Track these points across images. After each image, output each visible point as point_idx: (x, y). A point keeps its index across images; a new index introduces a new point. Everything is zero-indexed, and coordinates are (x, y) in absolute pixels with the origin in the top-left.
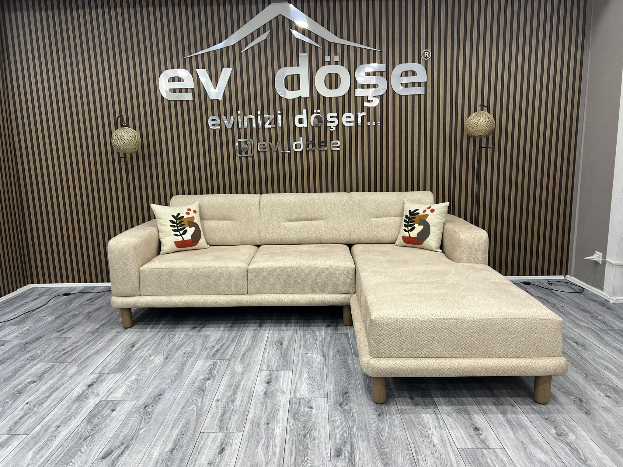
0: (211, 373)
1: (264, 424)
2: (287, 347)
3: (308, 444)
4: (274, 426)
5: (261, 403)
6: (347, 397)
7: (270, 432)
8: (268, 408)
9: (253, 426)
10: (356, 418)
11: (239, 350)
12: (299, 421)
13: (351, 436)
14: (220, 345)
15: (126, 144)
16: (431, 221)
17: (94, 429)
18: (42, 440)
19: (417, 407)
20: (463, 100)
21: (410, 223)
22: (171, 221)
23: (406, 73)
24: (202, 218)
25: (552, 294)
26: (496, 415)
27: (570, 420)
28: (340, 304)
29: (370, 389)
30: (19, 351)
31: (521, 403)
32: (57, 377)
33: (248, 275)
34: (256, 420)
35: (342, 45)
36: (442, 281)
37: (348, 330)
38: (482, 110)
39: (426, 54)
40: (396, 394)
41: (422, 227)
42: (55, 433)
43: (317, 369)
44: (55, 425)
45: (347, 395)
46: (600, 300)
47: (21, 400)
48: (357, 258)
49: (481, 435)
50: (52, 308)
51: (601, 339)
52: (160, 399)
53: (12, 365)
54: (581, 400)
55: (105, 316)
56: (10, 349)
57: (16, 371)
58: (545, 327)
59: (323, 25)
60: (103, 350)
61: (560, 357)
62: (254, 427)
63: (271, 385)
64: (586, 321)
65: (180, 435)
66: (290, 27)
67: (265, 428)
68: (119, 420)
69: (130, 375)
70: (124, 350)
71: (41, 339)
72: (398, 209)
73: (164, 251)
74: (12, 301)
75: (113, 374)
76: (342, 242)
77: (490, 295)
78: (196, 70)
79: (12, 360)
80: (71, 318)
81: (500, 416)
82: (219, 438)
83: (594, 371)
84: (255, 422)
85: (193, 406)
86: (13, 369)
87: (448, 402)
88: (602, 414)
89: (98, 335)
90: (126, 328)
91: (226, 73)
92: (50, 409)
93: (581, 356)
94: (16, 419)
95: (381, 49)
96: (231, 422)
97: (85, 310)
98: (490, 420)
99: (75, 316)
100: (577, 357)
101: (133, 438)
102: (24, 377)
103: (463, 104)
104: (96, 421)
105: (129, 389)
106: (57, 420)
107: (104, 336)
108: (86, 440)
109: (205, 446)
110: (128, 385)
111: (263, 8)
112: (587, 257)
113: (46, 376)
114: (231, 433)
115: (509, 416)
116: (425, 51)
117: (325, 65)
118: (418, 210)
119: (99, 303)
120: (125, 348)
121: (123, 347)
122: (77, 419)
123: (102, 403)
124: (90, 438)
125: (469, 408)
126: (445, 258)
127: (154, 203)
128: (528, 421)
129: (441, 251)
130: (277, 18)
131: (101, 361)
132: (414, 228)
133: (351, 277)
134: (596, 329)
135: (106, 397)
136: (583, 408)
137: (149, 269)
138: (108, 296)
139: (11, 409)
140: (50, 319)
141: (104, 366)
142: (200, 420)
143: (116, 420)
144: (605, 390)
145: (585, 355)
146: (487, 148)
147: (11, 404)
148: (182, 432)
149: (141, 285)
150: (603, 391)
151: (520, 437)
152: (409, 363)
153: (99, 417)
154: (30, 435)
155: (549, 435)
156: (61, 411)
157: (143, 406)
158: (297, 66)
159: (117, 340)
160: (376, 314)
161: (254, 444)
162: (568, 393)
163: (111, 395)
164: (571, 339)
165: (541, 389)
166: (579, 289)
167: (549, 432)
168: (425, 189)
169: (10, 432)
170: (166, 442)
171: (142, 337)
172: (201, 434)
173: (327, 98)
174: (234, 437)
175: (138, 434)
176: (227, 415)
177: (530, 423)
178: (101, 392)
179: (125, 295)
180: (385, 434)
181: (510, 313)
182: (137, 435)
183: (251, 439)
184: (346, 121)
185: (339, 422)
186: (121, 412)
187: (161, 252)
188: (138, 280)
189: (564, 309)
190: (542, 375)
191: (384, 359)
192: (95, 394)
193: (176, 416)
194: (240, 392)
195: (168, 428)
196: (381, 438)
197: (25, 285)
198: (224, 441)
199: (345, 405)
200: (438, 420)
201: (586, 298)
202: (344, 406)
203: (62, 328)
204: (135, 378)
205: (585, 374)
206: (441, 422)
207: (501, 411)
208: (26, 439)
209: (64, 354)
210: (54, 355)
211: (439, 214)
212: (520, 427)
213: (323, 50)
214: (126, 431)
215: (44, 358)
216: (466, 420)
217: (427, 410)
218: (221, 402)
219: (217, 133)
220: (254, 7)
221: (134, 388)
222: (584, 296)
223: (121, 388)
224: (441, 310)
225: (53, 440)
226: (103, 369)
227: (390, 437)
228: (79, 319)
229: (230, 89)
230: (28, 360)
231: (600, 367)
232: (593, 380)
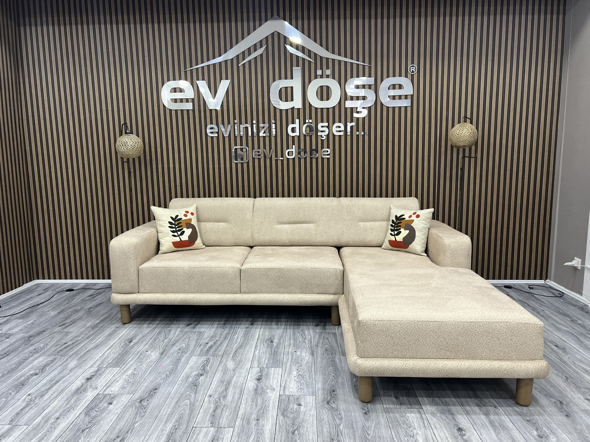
0: (204, 369)
1: (254, 420)
2: (278, 345)
3: (296, 441)
4: (264, 422)
5: (252, 399)
6: (335, 395)
7: (259, 428)
8: (258, 404)
9: (244, 421)
10: (343, 416)
11: (232, 346)
12: (288, 417)
13: (338, 434)
14: (213, 342)
15: (130, 150)
16: (416, 226)
17: (92, 421)
18: (42, 431)
19: (402, 406)
20: (447, 112)
21: (396, 227)
22: (170, 223)
23: (394, 87)
24: (199, 220)
25: (533, 298)
26: (479, 416)
27: (551, 422)
28: (328, 305)
29: (357, 388)
30: (23, 343)
31: (504, 405)
32: (58, 370)
33: (242, 275)
34: (246, 416)
35: (333, 60)
36: (427, 284)
37: (336, 330)
38: (465, 121)
39: (413, 68)
40: (382, 392)
41: (408, 232)
42: (54, 425)
43: (305, 368)
44: (54, 417)
45: (335, 393)
46: (579, 305)
47: (24, 391)
48: (345, 260)
49: (464, 435)
50: (55, 303)
51: (581, 343)
52: (155, 393)
53: (16, 357)
54: (561, 402)
55: (105, 312)
56: (15, 342)
57: (20, 363)
58: (527, 331)
59: (315, 41)
60: (102, 345)
61: (541, 361)
62: (244, 423)
63: (262, 382)
64: (566, 325)
65: (174, 429)
66: (285, 43)
67: (255, 424)
68: (115, 413)
69: (127, 369)
70: (122, 345)
71: (45, 333)
72: (385, 214)
73: (162, 251)
74: (18, 296)
75: (111, 368)
76: (331, 245)
77: (473, 298)
78: (197, 81)
79: (17, 353)
80: (73, 313)
81: (483, 417)
82: (211, 433)
83: (575, 374)
84: (245, 418)
85: (187, 401)
86: (17, 361)
87: (432, 402)
88: (582, 417)
89: (97, 330)
90: (125, 324)
91: (224, 85)
92: (50, 402)
93: (561, 360)
94: (18, 410)
95: (370, 64)
96: (222, 417)
97: (87, 306)
98: (473, 421)
99: (77, 311)
100: (558, 360)
101: (128, 431)
102: (26, 370)
103: (447, 116)
104: (93, 414)
105: (125, 383)
106: (56, 412)
107: (104, 331)
108: (83, 433)
109: (197, 440)
110: (125, 379)
111: (260, 25)
112: (567, 263)
113: (47, 369)
114: (223, 428)
115: (492, 417)
116: (412, 66)
117: (317, 78)
118: (404, 215)
119: (100, 299)
120: (123, 343)
121: (122, 342)
122: (76, 411)
123: (100, 396)
124: (87, 430)
125: (453, 408)
126: (430, 262)
127: (154, 205)
128: (511, 423)
129: (426, 255)
130: (273, 34)
131: (100, 355)
132: (401, 232)
133: (340, 278)
134: (576, 333)
135: (103, 390)
136: (564, 411)
137: (148, 267)
138: (108, 292)
139: (14, 400)
140: (53, 313)
141: (103, 361)
142: (192, 415)
143: (113, 413)
144: (585, 393)
145: (566, 358)
146: (470, 157)
147: (14, 395)
148: (175, 426)
149: (140, 283)
150: (583, 394)
151: (503, 438)
152: (395, 364)
153: (97, 410)
154: (31, 426)
155: (530, 436)
156: (60, 403)
157: (139, 400)
158: (291, 79)
159: (116, 335)
160: (363, 316)
161: (244, 439)
162: (548, 395)
163: (109, 388)
164: (551, 342)
165: (523, 392)
166: (559, 294)
167: (530, 434)
168: (410, 196)
169: (12, 422)
170: (160, 436)
171: (139, 333)
172: (194, 429)
173: (318, 109)
174: (225, 433)
175: (133, 428)
176: (219, 411)
177: (512, 425)
178: (100, 385)
179: (125, 292)
180: (371, 433)
181: (493, 317)
182: (132, 428)
183: (241, 434)
184: (336, 131)
185: (326, 420)
186: (117, 405)
187: (160, 252)
188: (137, 278)
189: (545, 312)
190: (523, 378)
191: (370, 359)
192: (93, 387)
193: (170, 410)
194: (232, 388)
195: (162, 422)
196: (367, 436)
197: (31, 281)
198: (215, 436)
199: (333, 403)
200: (423, 419)
201: (566, 303)
202: (331, 404)
203: (64, 322)
204: (132, 372)
205: (565, 376)
206: (426, 422)
207: (484, 412)
208: (27, 430)
209: (65, 348)
210: (56, 348)
211: (424, 220)
212: (502, 429)
213: (316, 64)
214: (122, 424)
215: (46, 351)
216: (450, 421)
217: (412, 410)
218: (213, 397)
219: (215, 140)
220: (251, 24)
221: (130, 382)
222: (564, 300)
223: (118, 381)
224: (426, 313)
225: (53, 432)
226: (102, 363)
227: (376, 436)
228: (80, 314)
229: (228, 99)
230: (31, 353)
231: (580, 371)
232: (573, 383)
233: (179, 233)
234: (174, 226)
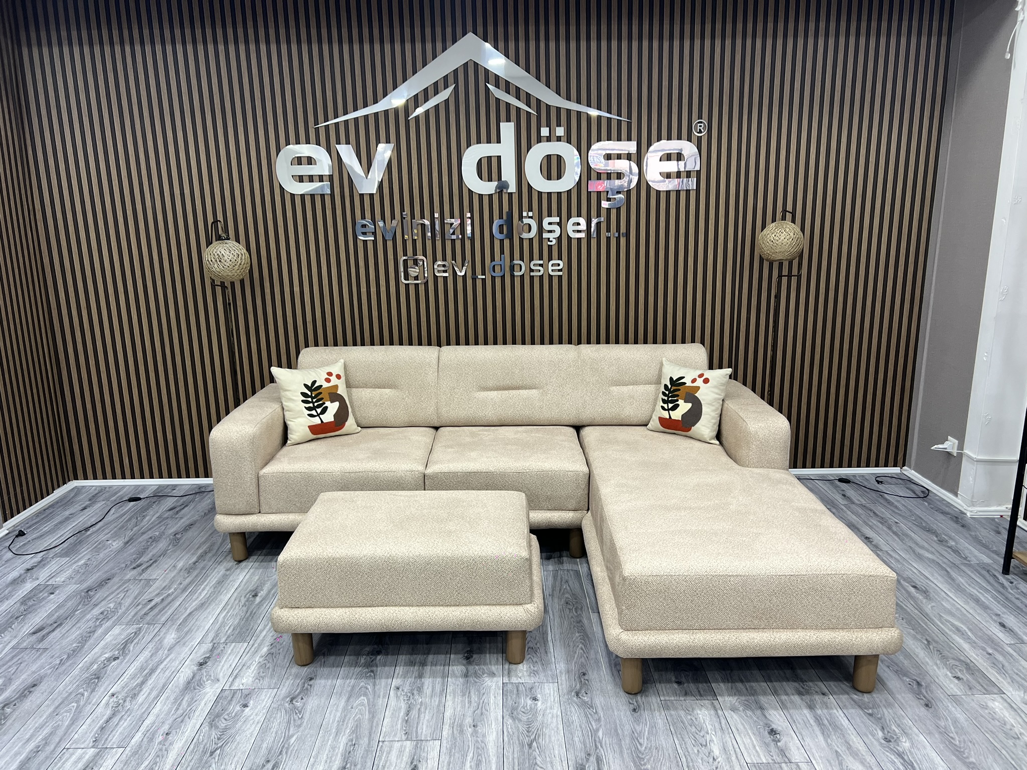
0: (381, 642)
1: (470, 727)
3: (536, 758)
4: (484, 730)
5: (462, 691)
6: (586, 682)
7: (479, 739)
8: (472, 700)
9: (455, 730)
10: (602, 716)
12: (520, 720)
13: (596, 745)
15: (228, 268)
16: (703, 397)
17: (222, 736)
18: (148, 756)
19: (688, 698)
20: (755, 200)
21: (671, 397)
22: (303, 394)
23: (668, 157)
24: (349, 385)
25: (882, 501)
26: (800, 711)
27: (903, 716)
28: (564, 527)
29: (618, 668)
30: (80, 603)
31: (836, 689)
32: (149, 650)
33: (427, 483)
34: (457, 719)
35: (569, 111)
37: (582, 568)
38: (784, 218)
39: (700, 126)
40: (656, 676)
41: (689, 405)
42: (165, 745)
43: (537, 635)
44: (161, 731)
45: (586, 677)
46: (952, 512)
47: (102, 689)
48: (593, 455)
49: (779, 741)
50: (115, 524)
51: (951, 580)
52: (311, 685)
53: (74, 628)
54: (919, 684)
55: (203, 540)
56: (65, 601)
57: (84, 640)
59: (538, 78)
60: (211, 601)
61: (891, 629)
62: (455, 732)
63: (473, 661)
64: (931, 549)
65: (350, 745)
66: (487, 80)
67: (472, 734)
68: (256, 722)
69: (260, 645)
70: (243, 602)
71: (111, 583)
72: (653, 372)
73: (293, 441)
74: (48, 512)
75: (234, 644)
76: (566, 424)
78: (337, 146)
79: (74, 620)
80: (149, 544)
81: (806, 712)
82: (407, 750)
83: (940, 635)
84: (456, 723)
85: (362, 698)
86: (78, 635)
87: (732, 688)
88: (948, 706)
89: (197, 575)
90: (240, 562)
91: (384, 152)
92: (150, 705)
93: (921, 611)
94: (101, 722)
95: (629, 117)
96: (421, 724)
97: (169, 529)
98: (792, 717)
99: (154, 540)
100: (916, 611)
101: (281, 751)
102: (98, 651)
103: (755, 206)
104: (222, 724)
105: (262, 670)
106: (163, 723)
107: (208, 576)
108: (213, 756)
109: (388, 762)
110: (259, 662)
111: (444, 49)
112: (936, 446)
113: (131, 648)
114: (424, 742)
115: (819, 712)
116: (699, 123)
117: (541, 142)
118: (684, 377)
119: (189, 515)
120: (243, 598)
121: (241, 596)
122: (193, 721)
123: (227, 693)
124: (218, 751)
125: (763, 699)
126: (725, 458)
127: (280, 366)
128: (845, 719)
129: (717, 442)
130: (466, 65)
131: (211, 622)
132: (678, 405)
133: (583, 487)
134: (945, 563)
135: (229, 683)
136: (922, 697)
137: (273, 473)
138: (200, 502)
139: (90, 706)
140: (116, 544)
141: (218, 631)
142: (375, 722)
143: (252, 722)
144: (954, 667)
145: (928, 607)
146: (790, 276)
147: (89, 697)
148: (352, 741)
149: (262, 498)
150: (952, 668)
151: (834, 743)
153: (226, 717)
154: (128, 749)
155: (873, 740)
156: (166, 708)
157: (288, 699)
158: (497, 143)
159: (229, 584)
160: (630, 568)
161: (459, 758)
162: (901, 672)
163: (237, 680)
164: (908, 580)
165: (863, 674)
166: (923, 492)
167: (873, 736)
168: (693, 341)
169: (97, 744)
170: (331, 757)
171: (266, 579)
172: (381, 744)
173: (543, 194)
174: (429, 749)
175: (289, 745)
176: (414, 713)
177: (847, 721)
178: (221, 674)
179: (237, 513)
180: (644, 741)
182: (286, 746)
183: (453, 750)
184: (573, 231)
185: (577, 723)
186: (256, 708)
187: (289, 442)
188: (256, 491)
189: (899, 526)
190: (865, 654)
191: (640, 632)
192: (212, 678)
193: (339, 714)
194: (429, 673)
195: (330, 735)
196: (639, 747)
197: (64, 483)
198: (414, 755)
199: (585, 695)
200: (719, 717)
201: (932, 508)
202: (583, 696)
203: (139, 561)
204: (268, 650)
205: (927, 640)
206: (723, 721)
207: (806, 703)
208: (124, 756)
209: (152, 609)
210: (136, 610)
211: (715, 387)
212: (833, 729)
213: (539, 117)
214: (269, 739)
215: (121, 617)
216: (758, 718)
217: (702, 702)
218: (403, 690)
219: (370, 246)
220: (429, 46)
221: (269, 668)
222: (929, 504)
223: (249, 667)
225: (165, 756)
226: (217, 635)
227: (651, 746)
228: (162, 545)
229: (390, 176)
230: (97, 619)
231: (948, 629)
232: (937, 651)
233: (319, 410)
234: (310, 399)
